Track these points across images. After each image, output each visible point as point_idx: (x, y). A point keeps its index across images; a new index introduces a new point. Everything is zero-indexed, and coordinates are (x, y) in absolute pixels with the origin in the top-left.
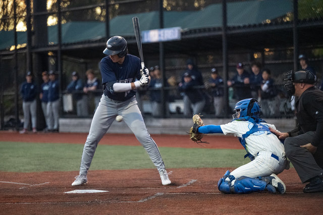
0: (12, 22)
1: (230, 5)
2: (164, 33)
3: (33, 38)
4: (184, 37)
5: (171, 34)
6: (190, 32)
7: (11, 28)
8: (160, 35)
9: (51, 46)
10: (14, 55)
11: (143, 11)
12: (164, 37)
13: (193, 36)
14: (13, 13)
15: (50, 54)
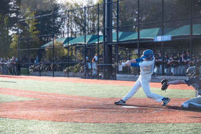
0: (97, 31)
1: (193, 25)
2: (164, 38)
3: (106, 38)
4: (173, 39)
5: (167, 38)
6: (176, 37)
7: (96, 34)
8: (162, 38)
9: (114, 42)
10: (98, 46)
11: (154, 27)
12: (164, 39)
13: (177, 39)
14: (98, 26)
15: (113, 45)
